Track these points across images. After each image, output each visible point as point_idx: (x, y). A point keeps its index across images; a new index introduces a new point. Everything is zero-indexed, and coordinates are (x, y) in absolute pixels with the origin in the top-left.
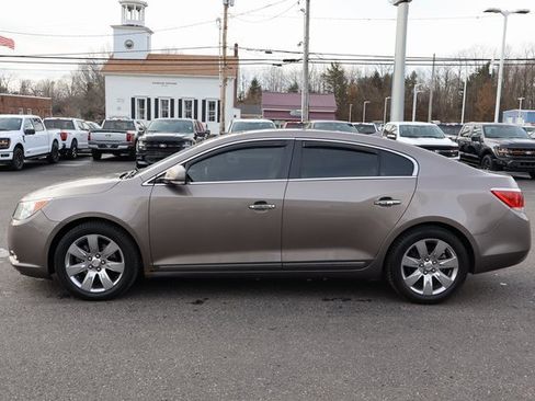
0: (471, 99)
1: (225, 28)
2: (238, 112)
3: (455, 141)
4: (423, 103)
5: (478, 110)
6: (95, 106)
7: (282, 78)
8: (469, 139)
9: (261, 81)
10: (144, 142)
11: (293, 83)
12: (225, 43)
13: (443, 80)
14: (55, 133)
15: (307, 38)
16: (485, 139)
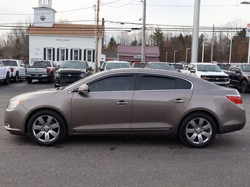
0: (234, 49)
1: (98, 10)
2: (104, 56)
3: (227, 73)
4: (207, 51)
5: (238, 56)
6: (21, 52)
7: (128, 37)
8: (235, 72)
9: (116, 39)
10: (59, 73)
11: (134, 40)
12: (98, 18)
13: (218, 39)
14: (8, 68)
15: (145, 16)
16: (243, 72)
